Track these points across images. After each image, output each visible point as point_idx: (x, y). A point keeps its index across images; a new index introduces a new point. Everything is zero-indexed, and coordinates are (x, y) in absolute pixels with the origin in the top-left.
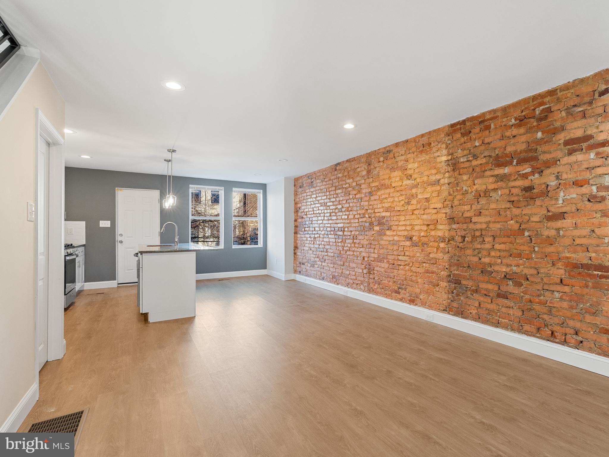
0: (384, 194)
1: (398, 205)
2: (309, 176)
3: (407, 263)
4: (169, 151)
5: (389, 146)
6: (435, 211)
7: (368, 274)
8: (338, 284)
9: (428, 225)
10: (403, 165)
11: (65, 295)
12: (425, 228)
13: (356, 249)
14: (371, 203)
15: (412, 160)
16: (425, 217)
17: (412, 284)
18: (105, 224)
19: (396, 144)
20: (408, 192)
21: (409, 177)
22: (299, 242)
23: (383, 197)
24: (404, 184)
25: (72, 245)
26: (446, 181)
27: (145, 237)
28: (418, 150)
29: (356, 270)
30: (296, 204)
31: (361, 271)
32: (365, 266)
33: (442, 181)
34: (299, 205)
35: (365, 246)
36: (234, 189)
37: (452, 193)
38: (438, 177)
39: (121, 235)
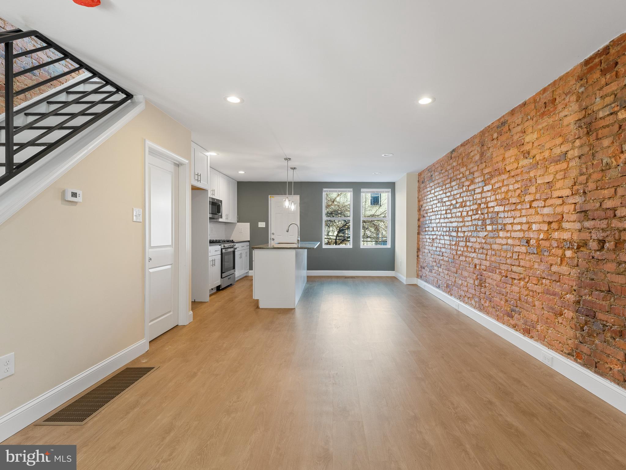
0: (497, 182)
1: (513, 195)
2: (430, 169)
3: (522, 276)
4: (286, 159)
5: (503, 116)
6: (560, 201)
7: (479, 287)
8: (451, 295)
9: (550, 223)
10: (519, 139)
11: (222, 278)
12: (545, 227)
13: (469, 255)
14: (484, 195)
15: (530, 130)
16: (546, 211)
17: (527, 307)
18: (262, 225)
19: (512, 111)
20: (526, 176)
21: (526, 154)
22: (420, 243)
23: (497, 186)
24: (519, 165)
25: (233, 240)
26: (576, 153)
27: (290, 235)
28: (538, 114)
29: (468, 279)
30: (419, 201)
31: (472, 282)
32: (477, 276)
33: (570, 155)
34: (421, 203)
35: (477, 250)
36: (362, 190)
37: (584, 170)
38: (564, 148)
39: (273, 234)
